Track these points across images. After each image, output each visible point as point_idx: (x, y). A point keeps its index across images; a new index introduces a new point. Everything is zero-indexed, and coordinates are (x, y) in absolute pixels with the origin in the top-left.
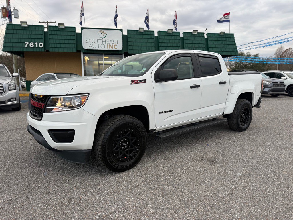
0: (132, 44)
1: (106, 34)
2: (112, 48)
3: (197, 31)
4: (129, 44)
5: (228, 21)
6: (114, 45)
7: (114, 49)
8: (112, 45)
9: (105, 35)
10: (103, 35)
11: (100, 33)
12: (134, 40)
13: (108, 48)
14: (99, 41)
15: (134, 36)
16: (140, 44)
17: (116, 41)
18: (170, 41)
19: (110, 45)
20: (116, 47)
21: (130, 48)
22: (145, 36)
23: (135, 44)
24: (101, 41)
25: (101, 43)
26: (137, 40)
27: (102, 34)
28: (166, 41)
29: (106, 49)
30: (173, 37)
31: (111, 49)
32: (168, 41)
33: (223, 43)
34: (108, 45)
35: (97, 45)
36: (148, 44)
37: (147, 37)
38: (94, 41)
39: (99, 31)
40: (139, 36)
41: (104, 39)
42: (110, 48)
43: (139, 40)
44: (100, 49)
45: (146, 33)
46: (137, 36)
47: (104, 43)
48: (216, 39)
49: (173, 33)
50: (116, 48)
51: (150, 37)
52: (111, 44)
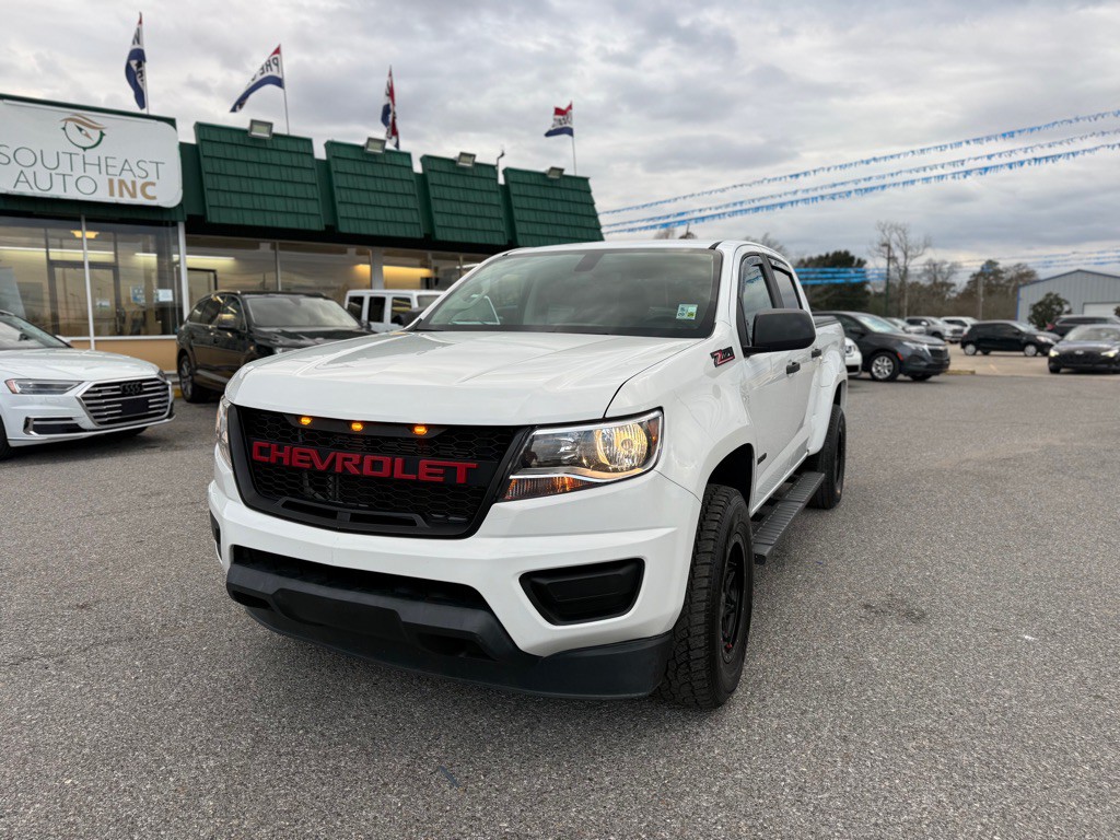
0: (223, 183)
1: (102, 134)
2: (133, 195)
3: (474, 156)
4: (208, 181)
5: (570, 132)
6: (139, 183)
7: (140, 200)
8: (134, 183)
9: (95, 135)
10: (87, 135)
11: (71, 126)
12: (230, 168)
13: (112, 194)
14: (65, 159)
15: (230, 152)
16: (257, 187)
17: (151, 168)
18: (380, 185)
19: (122, 183)
20: (150, 191)
21: (211, 198)
22: (275, 157)
23: (234, 184)
24: (78, 161)
25: (79, 171)
26: (241, 169)
27: (80, 130)
28: (361, 183)
29: (102, 196)
30: (387, 172)
31: (126, 199)
32: (371, 184)
33: (559, 206)
34: (111, 182)
35: (58, 180)
36: (290, 190)
37: (285, 159)
38: (39, 158)
39: (68, 116)
40: (252, 155)
41: (91, 155)
42: (121, 195)
43: (253, 170)
44: (72, 194)
45: (281, 145)
46: (242, 154)
47: (92, 171)
48: (537, 192)
49: (387, 157)
50: (154, 198)
51: (295, 160)
52: (128, 177)
